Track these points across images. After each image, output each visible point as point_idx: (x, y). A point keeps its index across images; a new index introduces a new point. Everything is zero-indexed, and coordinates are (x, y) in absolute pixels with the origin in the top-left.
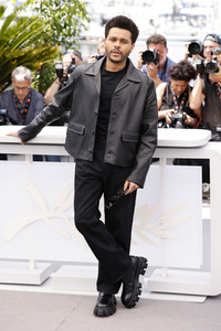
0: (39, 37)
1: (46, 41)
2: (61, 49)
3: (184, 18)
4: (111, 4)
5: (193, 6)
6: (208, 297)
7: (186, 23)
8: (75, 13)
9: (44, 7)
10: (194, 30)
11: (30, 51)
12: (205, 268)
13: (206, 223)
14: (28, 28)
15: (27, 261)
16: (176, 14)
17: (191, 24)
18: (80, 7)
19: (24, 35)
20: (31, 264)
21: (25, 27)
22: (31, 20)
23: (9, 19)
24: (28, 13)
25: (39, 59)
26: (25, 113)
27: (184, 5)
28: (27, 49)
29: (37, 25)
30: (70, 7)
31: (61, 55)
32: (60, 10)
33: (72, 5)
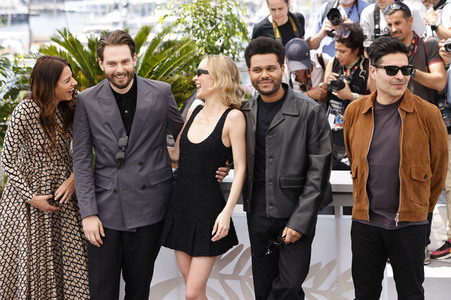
0: (191, 62)
8: (233, 33)
9: (198, 26)
11: (180, 79)
14: (177, 52)
18: (240, 26)
19: (174, 59)
21: (173, 51)
22: (181, 43)
23: (155, 42)
28: (175, 77)
29: (188, 49)
30: (228, 27)
32: (216, 30)
33: (230, 25)
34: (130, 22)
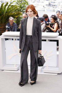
0: (16, 10)
1: (18, 11)
2: (22, 13)
3: (52, 6)
4: (34, 2)
5: (54, 3)
6: (58, 74)
7: (52, 7)
8: (25, 4)
9: (18, 2)
10: (54, 9)
11: (14, 13)
12: (57, 66)
13: (58, 55)
14: (14, 8)
15: (14, 65)
16: (50, 5)
17: (53, 7)
18: (27, 2)
19: (13, 9)
20: (15, 66)
22: (15, 6)
23: (9, 5)
24: (14, 4)
25: (16, 15)
26: (12, 28)
27: (52, 2)
28: (13, 13)
29: (16, 7)
31: (22, 14)
32: (22, 3)
33: (25, 2)
34: (3, 1)
